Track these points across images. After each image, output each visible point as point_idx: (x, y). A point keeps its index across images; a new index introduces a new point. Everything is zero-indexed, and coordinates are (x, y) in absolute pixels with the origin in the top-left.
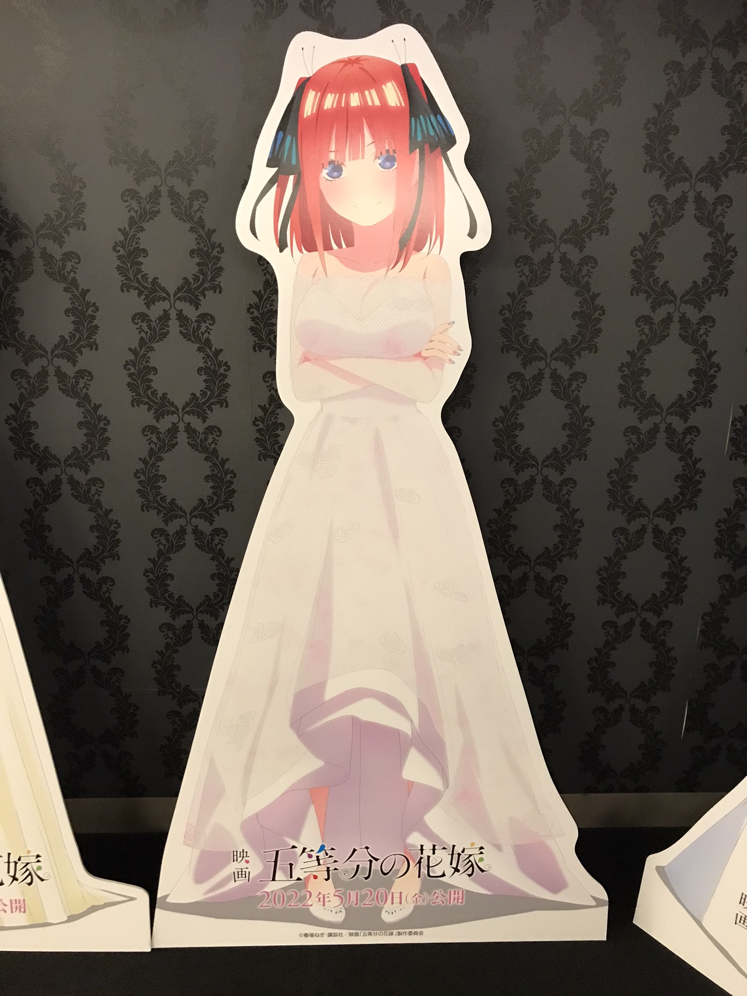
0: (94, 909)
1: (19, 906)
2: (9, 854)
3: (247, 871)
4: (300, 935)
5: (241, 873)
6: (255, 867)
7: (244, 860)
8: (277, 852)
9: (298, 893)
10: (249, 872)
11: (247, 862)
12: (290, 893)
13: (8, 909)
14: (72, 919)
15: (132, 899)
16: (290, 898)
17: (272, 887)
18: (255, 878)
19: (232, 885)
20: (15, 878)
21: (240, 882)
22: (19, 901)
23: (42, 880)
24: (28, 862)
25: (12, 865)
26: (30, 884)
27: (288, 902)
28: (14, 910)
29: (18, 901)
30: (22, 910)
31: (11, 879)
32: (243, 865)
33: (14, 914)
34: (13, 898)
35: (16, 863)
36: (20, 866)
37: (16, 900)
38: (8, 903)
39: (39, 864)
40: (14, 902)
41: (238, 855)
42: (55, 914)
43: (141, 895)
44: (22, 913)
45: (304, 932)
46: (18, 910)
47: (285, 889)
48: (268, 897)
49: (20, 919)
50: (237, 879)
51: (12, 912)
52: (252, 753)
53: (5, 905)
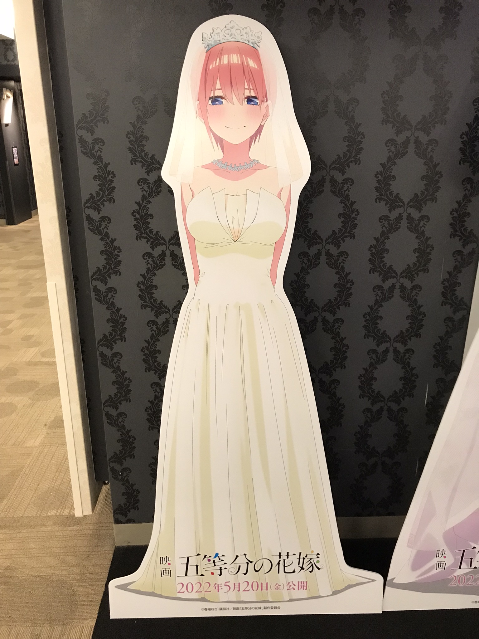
0: (349, 587)
1: (303, 585)
2: (300, 553)
3: (444, 563)
4: (472, 602)
5: (441, 565)
6: (450, 560)
7: (443, 556)
8: (464, 551)
9: (474, 576)
10: (445, 564)
11: (445, 557)
12: (469, 576)
13: (296, 588)
14: (335, 593)
15: (373, 581)
16: (468, 580)
17: (459, 572)
18: (449, 567)
19: (434, 572)
20: (302, 568)
21: (440, 569)
22: (304, 582)
23: (319, 569)
24: (311, 558)
25: (301, 560)
26: (311, 572)
27: (467, 582)
28: (300, 588)
29: (302, 583)
30: (305, 588)
31: (300, 568)
32: (442, 559)
33: (299, 590)
34: (300, 581)
35: (304, 559)
36: (306, 560)
37: (302, 582)
38: (297, 584)
39: (318, 559)
40: (300, 583)
41: (440, 553)
42: (325, 590)
43: (379, 578)
44: (304, 590)
45: (474, 600)
46: (302, 588)
47: (466, 574)
48: (455, 579)
49: (303, 594)
50: (437, 568)
51: (298, 589)
52: (455, 489)
53: (295, 585)
